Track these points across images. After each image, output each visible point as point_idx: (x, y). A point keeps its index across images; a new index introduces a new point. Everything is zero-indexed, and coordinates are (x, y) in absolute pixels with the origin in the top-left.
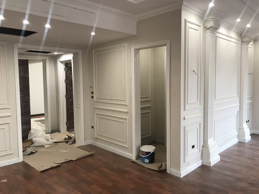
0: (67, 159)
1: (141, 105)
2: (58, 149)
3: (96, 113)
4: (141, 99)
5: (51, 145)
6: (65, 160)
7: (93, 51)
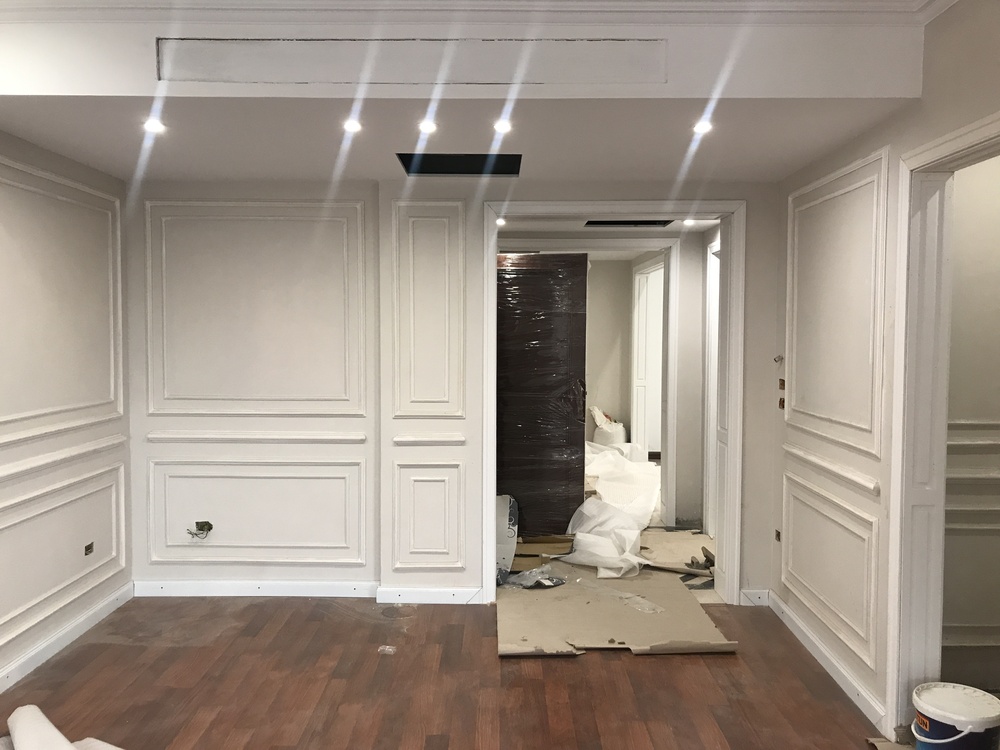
0: (617, 641)
1: (950, 465)
2: (629, 595)
3: (789, 479)
4: (949, 436)
5: (622, 572)
6: (612, 641)
7: (790, 199)
